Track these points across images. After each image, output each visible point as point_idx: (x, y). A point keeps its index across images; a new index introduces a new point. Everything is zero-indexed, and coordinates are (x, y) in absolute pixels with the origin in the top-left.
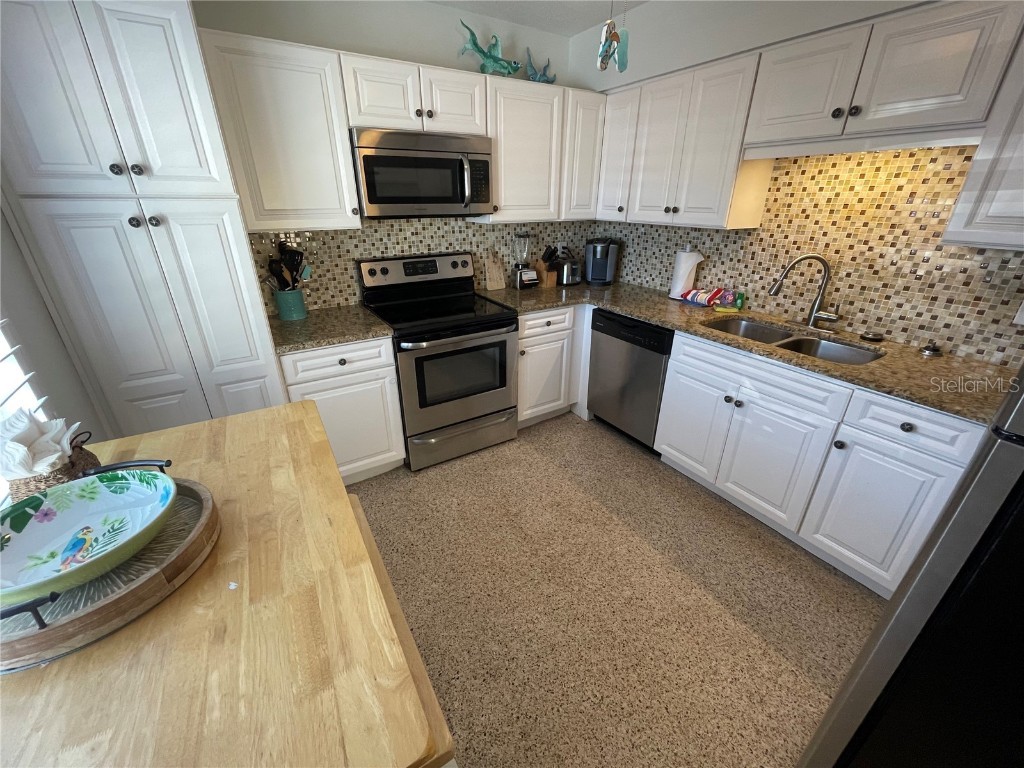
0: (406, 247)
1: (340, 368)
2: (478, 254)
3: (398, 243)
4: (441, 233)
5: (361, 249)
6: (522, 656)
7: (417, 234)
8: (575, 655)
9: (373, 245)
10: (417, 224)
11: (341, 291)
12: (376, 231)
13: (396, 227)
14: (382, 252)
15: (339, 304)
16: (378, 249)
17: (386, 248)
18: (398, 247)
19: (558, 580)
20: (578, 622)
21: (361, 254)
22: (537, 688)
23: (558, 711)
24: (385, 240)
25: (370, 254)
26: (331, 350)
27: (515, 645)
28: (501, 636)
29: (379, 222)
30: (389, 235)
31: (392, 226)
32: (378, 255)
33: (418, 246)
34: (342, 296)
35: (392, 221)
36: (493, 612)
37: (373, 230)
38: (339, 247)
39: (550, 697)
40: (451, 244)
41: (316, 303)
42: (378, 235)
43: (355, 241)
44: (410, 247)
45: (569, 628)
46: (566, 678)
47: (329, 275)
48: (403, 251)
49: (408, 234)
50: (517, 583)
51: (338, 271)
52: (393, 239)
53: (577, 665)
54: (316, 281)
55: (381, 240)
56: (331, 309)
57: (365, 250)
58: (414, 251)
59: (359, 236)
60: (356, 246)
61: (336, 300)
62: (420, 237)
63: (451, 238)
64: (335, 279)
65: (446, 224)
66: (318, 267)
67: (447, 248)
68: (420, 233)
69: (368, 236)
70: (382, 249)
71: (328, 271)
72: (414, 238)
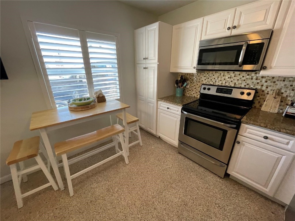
0: (224, 82)
1: (167, 109)
2: (266, 92)
3: (221, 81)
4: (244, 78)
5: (206, 81)
6: (113, 198)
7: (231, 78)
8: (111, 217)
9: (211, 80)
10: (232, 74)
11: (196, 93)
12: (214, 75)
13: (222, 74)
14: (214, 83)
15: (195, 96)
16: (212, 81)
17: (216, 82)
18: (221, 82)
19: (142, 208)
20: (124, 217)
21: (206, 82)
22: (103, 204)
23: (95, 211)
24: (216, 79)
25: (209, 83)
26: (166, 104)
27: (116, 195)
28: (120, 191)
29: (216, 72)
30: (218, 77)
31: (221, 74)
32: (212, 83)
33: (229, 83)
34: (196, 94)
35: (221, 72)
36: (128, 187)
37: (212, 75)
38: (200, 79)
39: (99, 208)
40: (248, 84)
41: (189, 94)
42: (214, 77)
43: (205, 78)
44: (226, 83)
45: (122, 214)
46: (104, 213)
47: (195, 87)
48: (222, 84)
49: (227, 77)
50: (139, 192)
51: (197, 86)
52: (219, 79)
53: (108, 217)
54: (191, 88)
55: (215, 78)
56: (192, 97)
57: (208, 81)
58: (227, 84)
59: (207, 76)
60: (205, 80)
61: (194, 95)
62: (232, 79)
63: (249, 82)
64: (196, 88)
65: (248, 75)
66: (192, 84)
67: (245, 86)
68: (232, 78)
69: (210, 77)
70: (214, 82)
71: (195, 86)
72: (228, 79)
